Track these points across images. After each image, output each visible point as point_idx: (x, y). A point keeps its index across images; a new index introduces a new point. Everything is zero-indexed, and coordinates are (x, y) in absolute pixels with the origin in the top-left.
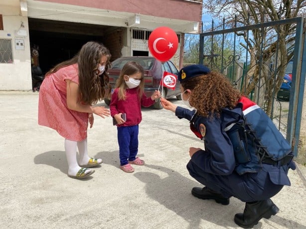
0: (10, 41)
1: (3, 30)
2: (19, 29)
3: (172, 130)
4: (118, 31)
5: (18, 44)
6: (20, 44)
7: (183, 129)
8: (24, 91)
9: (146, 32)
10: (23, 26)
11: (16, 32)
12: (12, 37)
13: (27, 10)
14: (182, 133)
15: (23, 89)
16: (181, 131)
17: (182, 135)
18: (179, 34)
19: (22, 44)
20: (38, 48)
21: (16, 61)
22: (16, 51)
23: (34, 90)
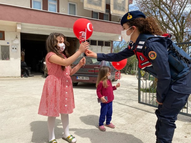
0: (8, 46)
1: (4, 40)
2: (15, 39)
3: (120, 102)
4: (73, 40)
5: (13, 48)
6: (14, 49)
7: (126, 101)
8: (15, 77)
9: (91, 40)
10: (17, 38)
11: (12, 41)
12: (10, 44)
13: (21, 29)
14: (128, 104)
15: (15, 76)
16: (126, 103)
17: (128, 106)
18: (109, 41)
19: (16, 49)
20: (24, 50)
21: (11, 59)
22: (12, 52)
23: (22, 77)
